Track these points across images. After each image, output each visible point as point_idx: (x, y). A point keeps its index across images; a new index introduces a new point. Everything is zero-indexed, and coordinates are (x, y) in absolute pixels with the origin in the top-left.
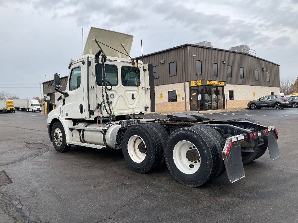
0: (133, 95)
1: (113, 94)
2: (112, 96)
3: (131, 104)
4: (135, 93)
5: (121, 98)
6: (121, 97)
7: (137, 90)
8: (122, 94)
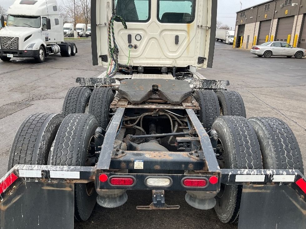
0: (177, 38)
1: (140, 35)
2: (138, 38)
3: (171, 51)
4: (181, 34)
5: (153, 41)
6: (154, 39)
7: (186, 29)
8: (156, 34)
